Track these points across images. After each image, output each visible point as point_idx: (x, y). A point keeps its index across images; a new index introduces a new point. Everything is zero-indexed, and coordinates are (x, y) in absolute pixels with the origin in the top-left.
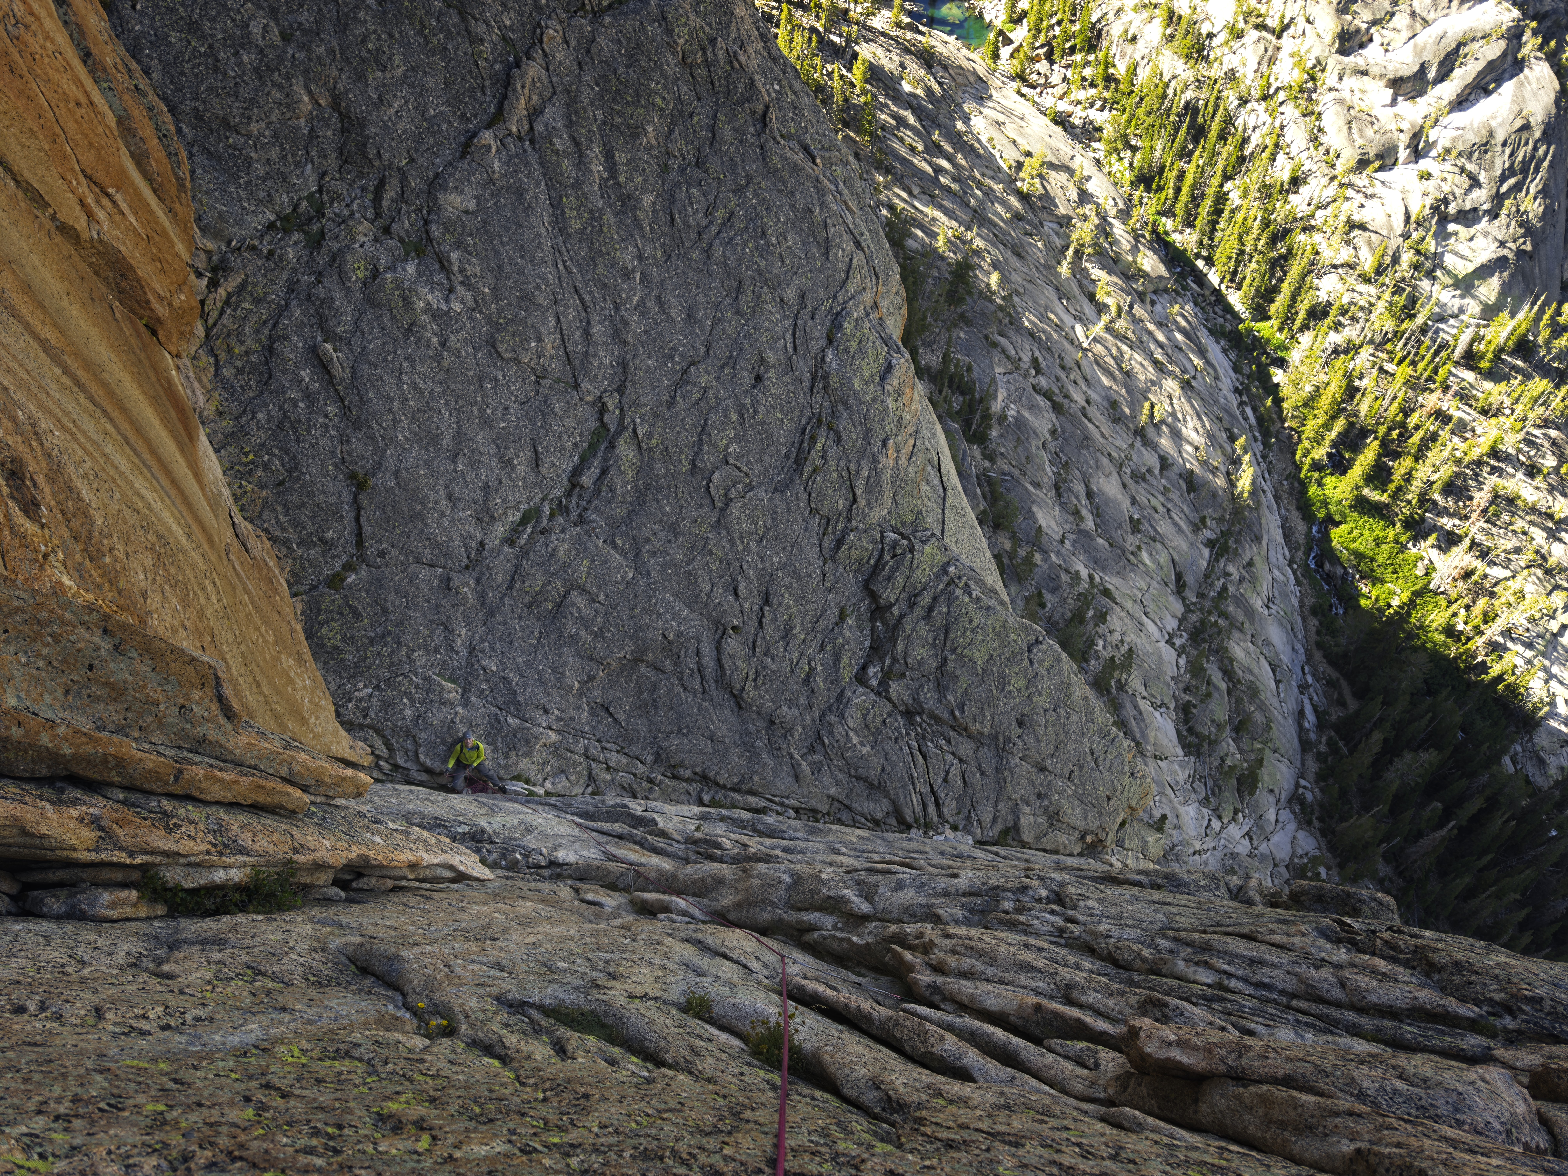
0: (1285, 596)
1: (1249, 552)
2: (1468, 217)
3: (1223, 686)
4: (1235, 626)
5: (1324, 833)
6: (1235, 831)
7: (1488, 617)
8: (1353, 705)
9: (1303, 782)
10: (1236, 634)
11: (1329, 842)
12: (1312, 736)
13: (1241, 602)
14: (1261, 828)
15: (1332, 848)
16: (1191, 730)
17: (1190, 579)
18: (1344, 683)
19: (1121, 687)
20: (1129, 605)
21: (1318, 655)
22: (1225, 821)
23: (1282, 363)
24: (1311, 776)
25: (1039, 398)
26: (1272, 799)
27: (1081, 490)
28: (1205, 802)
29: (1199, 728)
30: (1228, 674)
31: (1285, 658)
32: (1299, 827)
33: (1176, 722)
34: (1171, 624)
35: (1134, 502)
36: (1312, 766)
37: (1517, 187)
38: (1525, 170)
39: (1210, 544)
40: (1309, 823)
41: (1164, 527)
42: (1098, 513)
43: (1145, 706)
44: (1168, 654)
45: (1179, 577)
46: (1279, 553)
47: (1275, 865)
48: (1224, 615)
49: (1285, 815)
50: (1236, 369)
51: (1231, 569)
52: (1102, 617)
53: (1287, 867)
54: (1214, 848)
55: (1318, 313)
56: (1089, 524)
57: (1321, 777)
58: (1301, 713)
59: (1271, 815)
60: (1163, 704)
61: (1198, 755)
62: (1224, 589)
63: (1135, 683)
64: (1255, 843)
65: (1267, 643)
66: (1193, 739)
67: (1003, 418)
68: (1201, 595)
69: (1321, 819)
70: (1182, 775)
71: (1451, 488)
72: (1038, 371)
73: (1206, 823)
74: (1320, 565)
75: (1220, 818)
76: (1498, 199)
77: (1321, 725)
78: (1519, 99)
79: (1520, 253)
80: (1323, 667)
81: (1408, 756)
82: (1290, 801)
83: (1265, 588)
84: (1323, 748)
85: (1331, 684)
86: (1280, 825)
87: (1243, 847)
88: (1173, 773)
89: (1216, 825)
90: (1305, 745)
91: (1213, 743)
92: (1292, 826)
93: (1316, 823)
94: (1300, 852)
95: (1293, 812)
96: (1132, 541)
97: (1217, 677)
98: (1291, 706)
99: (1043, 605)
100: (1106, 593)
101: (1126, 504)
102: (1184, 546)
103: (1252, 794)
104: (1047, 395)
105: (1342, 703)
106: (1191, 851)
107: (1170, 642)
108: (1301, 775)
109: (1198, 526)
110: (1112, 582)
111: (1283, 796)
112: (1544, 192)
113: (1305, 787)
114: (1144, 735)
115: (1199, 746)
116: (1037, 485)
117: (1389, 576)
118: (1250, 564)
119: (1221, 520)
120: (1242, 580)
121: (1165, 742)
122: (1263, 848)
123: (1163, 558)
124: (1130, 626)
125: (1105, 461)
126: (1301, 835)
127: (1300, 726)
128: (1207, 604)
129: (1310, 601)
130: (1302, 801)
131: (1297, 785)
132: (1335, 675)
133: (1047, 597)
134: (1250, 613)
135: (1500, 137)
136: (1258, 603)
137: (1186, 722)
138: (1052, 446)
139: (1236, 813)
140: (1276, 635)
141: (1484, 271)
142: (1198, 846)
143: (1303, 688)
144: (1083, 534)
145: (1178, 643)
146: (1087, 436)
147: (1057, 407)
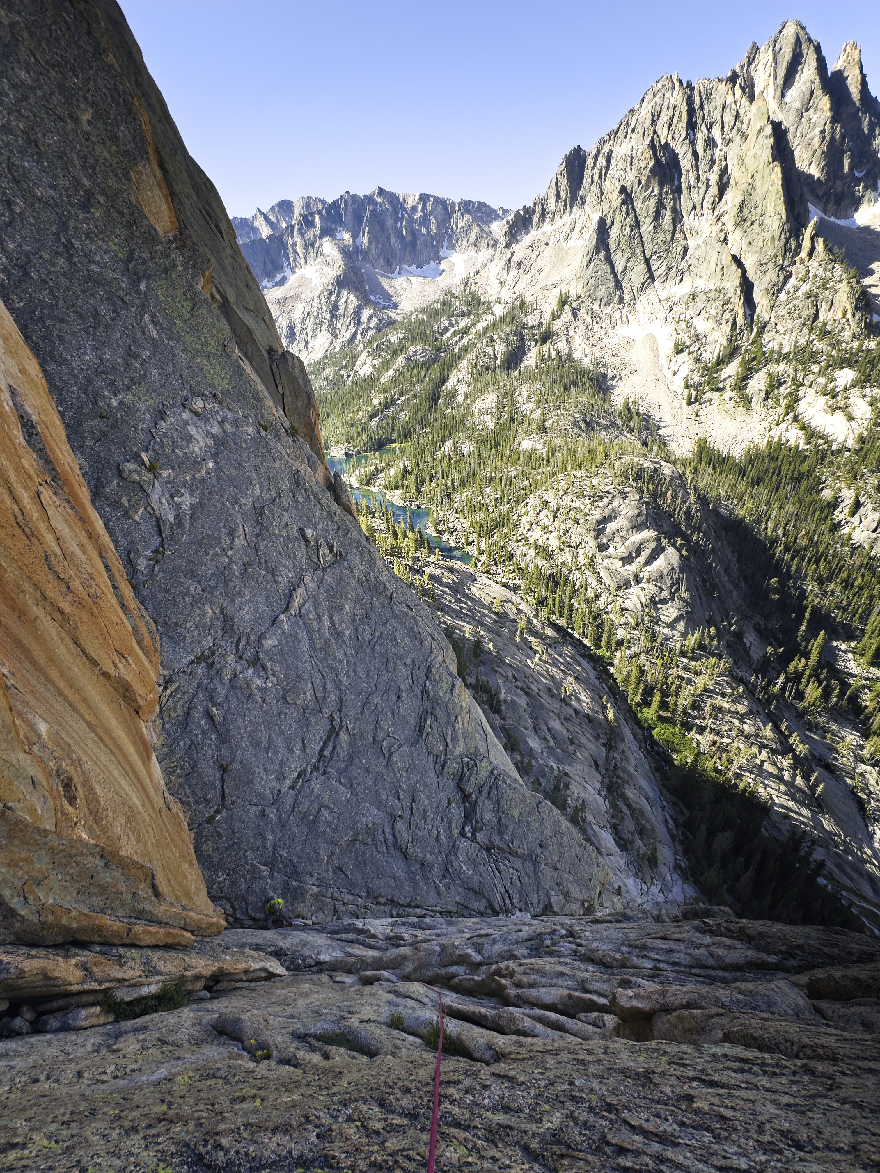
0: (642, 764)
1: (621, 746)
2: (664, 601)
3: (628, 812)
4: (625, 782)
5: (695, 883)
6: (655, 890)
7: (730, 762)
8: (687, 813)
9: (678, 857)
10: (627, 786)
11: (700, 888)
12: (675, 832)
13: (625, 770)
14: (666, 885)
15: (702, 891)
16: (620, 837)
17: (600, 763)
18: (680, 803)
19: (584, 820)
20: (577, 779)
21: (664, 790)
22: (649, 884)
23: (612, 664)
24: (680, 853)
25: (519, 691)
26: (666, 869)
27: (545, 729)
28: (636, 876)
29: (623, 836)
30: (628, 806)
31: (651, 794)
32: (684, 882)
33: (612, 834)
34: (598, 785)
35: (568, 731)
36: (680, 848)
37: (678, 589)
38: (678, 583)
39: (604, 745)
40: (687, 879)
41: (583, 740)
42: (554, 738)
43: (596, 828)
44: (600, 800)
45: (595, 762)
46: (634, 746)
47: (679, 906)
48: (619, 777)
49: (675, 876)
50: (595, 669)
51: (616, 755)
52: (567, 787)
55: (620, 643)
56: (552, 743)
57: (685, 853)
58: (666, 821)
59: (669, 878)
60: (604, 826)
61: (627, 850)
62: (616, 765)
63: (590, 818)
64: (666, 895)
65: (641, 788)
66: (622, 842)
67: (506, 701)
68: (607, 770)
69: (692, 876)
70: (622, 862)
71: (696, 706)
72: (516, 680)
73: (640, 887)
74: (652, 748)
75: (645, 883)
76: (672, 594)
77: (677, 825)
78: (667, 559)
79: (687, 612)
80: (668, 796)
81: (720, 835)
82: (675, 868)
83: (633, 762)
84: (681, 838)
85: (674, 804)
86: (674, 882)
87: (661, 898)
88: (618, 862)
89: (645, 887)
90: (673, 837)
91: (632, 843)
92: (680, 882)
93: (690, 879)
94: (688, 896)
95: (678, 874)
96: (572, 748)
97: (624, 808)
98: (660, 818)
99: (540, 785)
100: (566, 774)
101: (565, 732)
102: (594, 748)
103: (656, 867)
104: (522, 689)
105: (682, 813)
106: (637, 904)
107: (599, 794)
108: (676, 853)
109: (597, 737)
110: (568, 769)
111: (671, 866)
112: (687, 590)
113: (679, 860)
114: (600, 844)
115: (626, 845)
116: (526, 729)
117: (682, 749)
118: (623, 752)
119: (606, 734)
120: (622, 760)
121: (610, 846)
122: (670, 897)
123: (586, 754)
124: (581, 789)
125: (552, 714)
126: (685, 886)
127: (668, 827)
128: (611, 773)
129: (653, 765)
130: (680, 867)
131: (676, 859)
132: (675, 799)
133: (541, 780)
134: (630, 775)
135: (665, 572)
136: (632, 770)
137: (617, 834)
138: (528, 710)
139: (652, 879)
140: (643, 783)
141: (676, 620)
142: (639, 901)
143: (663, 808)
144: (550, 748)
145: (603, 793)
146: (542, 705)
147: (527, 694)
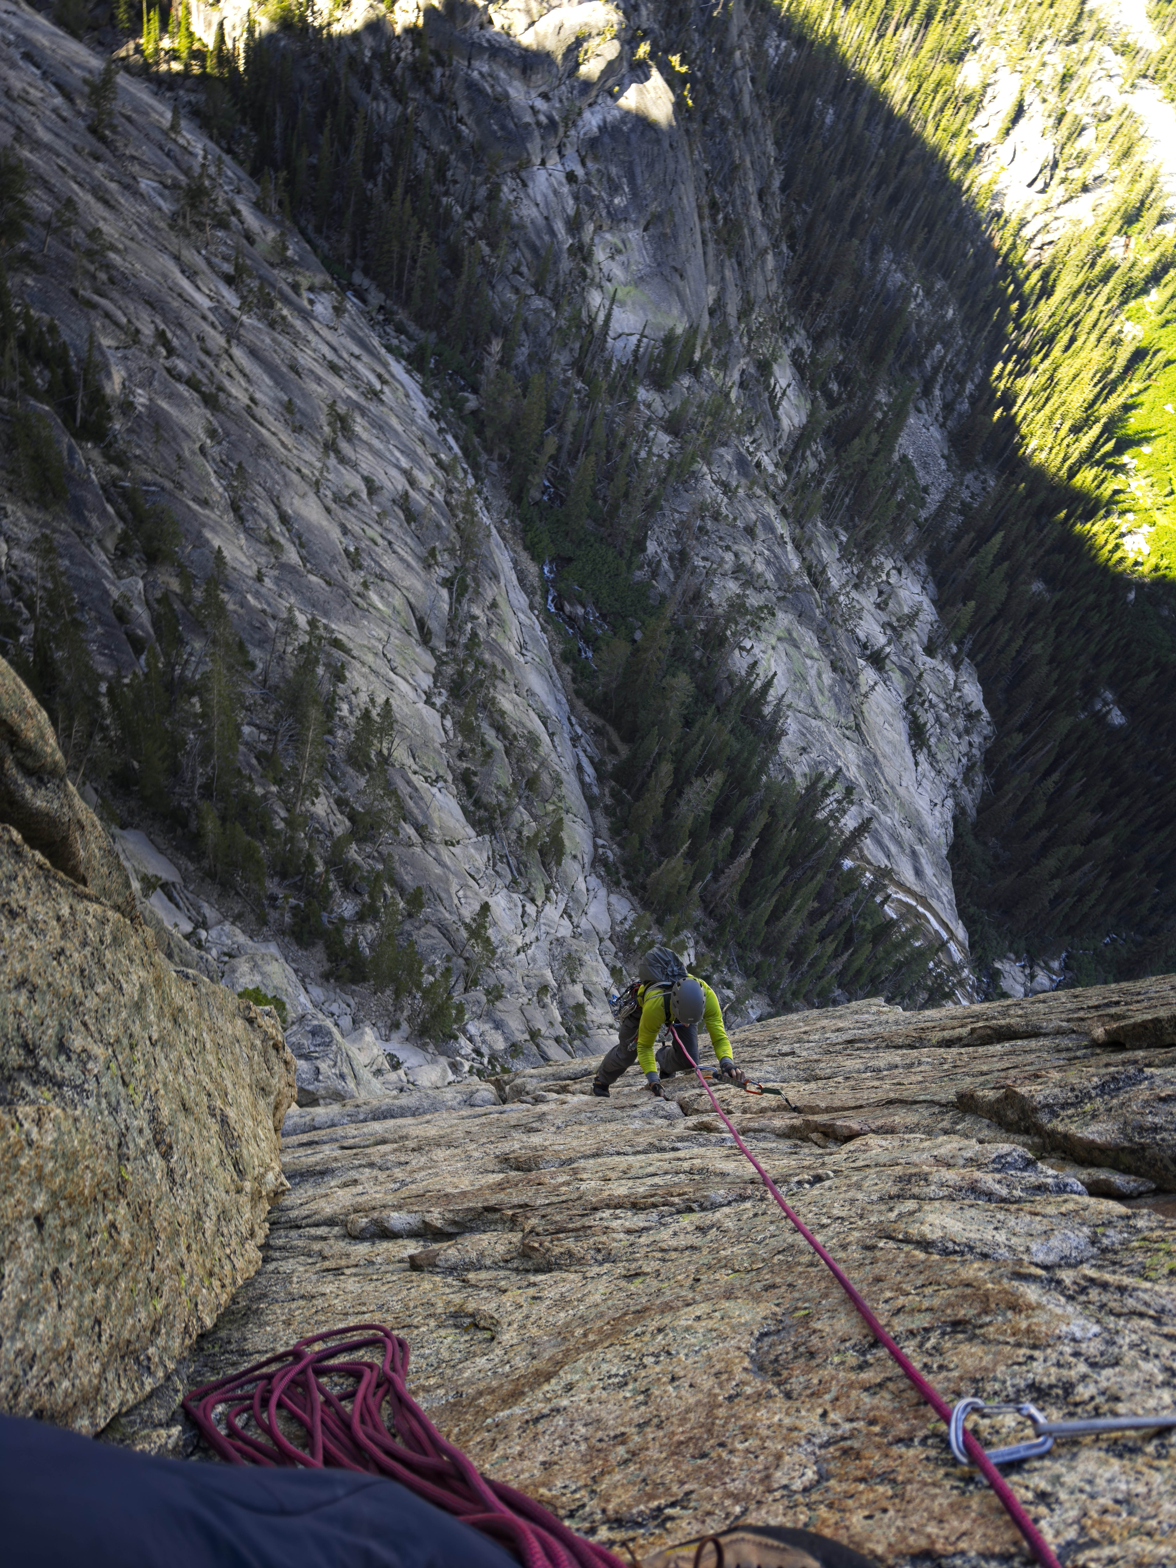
0: (536, 640)
1: (490, 592)
3: (499, 745)
4: (496, 675)
5: (634, 891)
6: (552, 912)
8: (624, 750)
9: (600, 842)
10: (500, 685)
11: (641, 899)
12: (596, 790)
13: (495, 648)
14: (576, 901)
15: (646, 904)
16: (477, 803)
17: (433, 625)
18: (610, 729)
19: (385, 760)
20: (370, 658)
21: (579, 704)
22: (539, 903)
23: (472, 389)
24: (605, 833)
25: (182, 388)
26: (576, 866)
27: (271, 512)
28: (513, 885)
29: (485, 798)
30: (501, 730)
31: (552, 708)
32: (610, 892)
33: (458, 797)
34: (426, 681)
35: (345, 531)
36: (604, 822)
39: (447, 583)
40: (617, 884)
41: (389, 563)
42: (301, 542)
43: (418, 780)
44: (431, 716)
45: (421, 623)
46: (519, 597)
47: (601, 940)
48: (480, 663)
49: (593, 881)
50: (426, 392)
51: (476, 611)
52: (339, 676)
53: (610, 939)
54: (537, 939)
56: (292, 556)
57: (615, 832)
58: (579, 768)
59: (581, 885)
60: (439, 778)
61: (493, 831)
62: (474, 634)
63: (401, 754)
64: (575, 920)
65: (531, 693)
66: (482, 813)
67: (127, 407)
68: (451, 644)
69: (627, 877)
70: (480, 859)
72: (171, 352)
73: (520, 911)
75: (533, 900)
77: (601, 778)
80: (588, 716)
81: (696, 783)
82: (593, 865)
83: (514, 631)
84: (609, 801)
85: (598, 732)
86: (592, 893)
87: (565, 929)
88: (470, 858)
89: (531, 909)
90: (591, 801)
91: (506, 814)
92: (602, 892)
93: (625, 883)
94: (619, 918)
95: (599, 876)
96: (354, 580)
97: (490, 736)
98: (568, 761)
99: (252, 665)
100: (337, 644)
101: (335, 533)
102: (419, 586)
103: (559, 863)
104: (192, 383)
105: (613, 750)
106: (514, 950)
107: (429, 702)
108: (596, 835)
109: (428, 561)
110: (342, 630)
111: (586, 860)
113: (603, 846)
114: (427, 818)
115: (491, 819)
116: (205, 503)
118: (494, 605)
119: (451, 554)
120: (490, 623)
121: (452, 823)
122: (584, 923)
123: (398, 600)
124: (377, 685)
125: (295, 478)
126: (614, 899)
127: (582, 782)
128: (461, 653)
129: (560, 648)
130: (604, 862)
131: (596, 846)
132: (600, 722)
133: (255, 653)
134: (507, 661)
136: (512, 650)
137: (470, 794)
138: (214, 451)
139: (547, 892)
140: (536, 682)
142: (519, 941)
143: (575, 740)
144: (285, 567)
145: (438, 701)
146: (263, 444)
147: (210, 401)
